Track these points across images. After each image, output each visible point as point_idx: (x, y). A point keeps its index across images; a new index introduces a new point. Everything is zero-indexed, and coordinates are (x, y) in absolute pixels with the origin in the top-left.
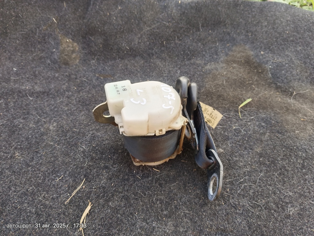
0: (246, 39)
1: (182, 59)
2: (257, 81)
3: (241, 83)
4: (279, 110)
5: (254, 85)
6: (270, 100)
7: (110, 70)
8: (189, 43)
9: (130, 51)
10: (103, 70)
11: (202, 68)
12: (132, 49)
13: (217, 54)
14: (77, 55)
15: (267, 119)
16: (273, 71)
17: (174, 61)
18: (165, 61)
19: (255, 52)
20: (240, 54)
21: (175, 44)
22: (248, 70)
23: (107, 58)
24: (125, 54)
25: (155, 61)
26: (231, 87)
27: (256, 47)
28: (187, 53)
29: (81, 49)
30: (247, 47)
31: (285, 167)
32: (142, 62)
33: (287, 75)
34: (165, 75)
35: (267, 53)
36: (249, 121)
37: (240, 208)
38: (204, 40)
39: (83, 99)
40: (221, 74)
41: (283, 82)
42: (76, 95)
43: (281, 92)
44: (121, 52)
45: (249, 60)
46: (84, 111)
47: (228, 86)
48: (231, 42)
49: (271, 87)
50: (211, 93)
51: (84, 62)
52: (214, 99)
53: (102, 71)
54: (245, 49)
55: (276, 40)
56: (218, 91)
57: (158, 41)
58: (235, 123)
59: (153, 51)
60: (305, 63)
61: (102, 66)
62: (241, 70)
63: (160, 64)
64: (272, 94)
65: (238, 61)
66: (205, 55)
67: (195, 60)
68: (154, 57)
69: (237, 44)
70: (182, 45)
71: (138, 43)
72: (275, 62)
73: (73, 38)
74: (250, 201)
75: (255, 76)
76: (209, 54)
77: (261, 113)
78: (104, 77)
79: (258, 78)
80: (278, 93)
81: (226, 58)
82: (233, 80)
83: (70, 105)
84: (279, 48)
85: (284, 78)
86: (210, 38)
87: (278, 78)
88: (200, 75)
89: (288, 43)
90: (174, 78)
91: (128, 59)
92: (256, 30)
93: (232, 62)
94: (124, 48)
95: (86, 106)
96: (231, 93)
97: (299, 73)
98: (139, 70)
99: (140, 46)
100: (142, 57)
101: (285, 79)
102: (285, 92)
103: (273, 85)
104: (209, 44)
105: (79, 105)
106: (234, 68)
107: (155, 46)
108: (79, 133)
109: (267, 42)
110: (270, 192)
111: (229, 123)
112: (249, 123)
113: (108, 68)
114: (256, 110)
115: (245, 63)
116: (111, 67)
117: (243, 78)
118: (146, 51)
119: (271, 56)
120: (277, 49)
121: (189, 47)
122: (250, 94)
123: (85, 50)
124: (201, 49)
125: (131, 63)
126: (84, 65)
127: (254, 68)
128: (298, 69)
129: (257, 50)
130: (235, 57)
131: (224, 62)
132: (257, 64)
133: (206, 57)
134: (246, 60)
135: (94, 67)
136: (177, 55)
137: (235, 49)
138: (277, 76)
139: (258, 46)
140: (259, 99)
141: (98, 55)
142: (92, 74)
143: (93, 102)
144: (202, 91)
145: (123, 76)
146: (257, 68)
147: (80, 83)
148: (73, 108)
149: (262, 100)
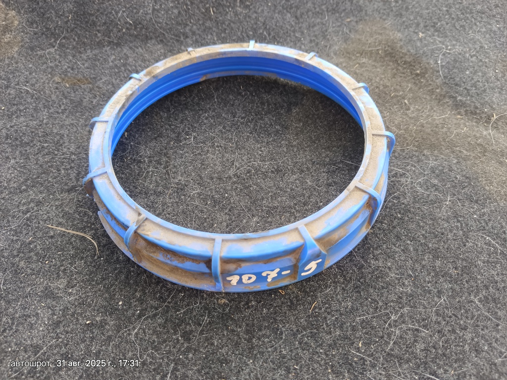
0: (385, 10)
2: (412, 91)
4: (467, 151)
5: (409, 100)
6: (445, 130)
7: (88, 68)
8: (266, 13)
9: (136, 28)
12: (140, 23)
13: (324, 37)
15: (442, 171)
16: (446, 70)
19: (406, 34)
20: (374, 38)
21: (236, 14)
22: (393, 69)
23: (84, 43)
24: (124, 33)
27: (406, 24)
30: (388, 23)
33: (475, 80)
35: (430, 37)
38: (297, 7)
39: (16, 131)
41: (468, 94)
42: (1, 123)
43: (466, 114)
44: (115, 30)
45: (392, 49)
48: (353, 16)
50: (315, 117)
53: (69, 70)
54: (385, 28)
55: (447, 11)
57: (199, 8)
59: (187, 29)
62: (378, 70)
64: (449, 118)
65: (371, 52)
66: (300, 40)
68: (189, 41)
70: (249, 17)
72: (449, 54)
75: (408, 83)
76: (308, 38)
78: (73, 84)
79: (414, 87)
80: (459, 117)
81: (344, 46)
84: (454, 26)
85: (469, 85)
86: (310, 4)
87: (457, 85)
89: (472, 17)
91: (131, 45)
93: (358, 55)
94: (122, 21)
95: (22, 146)
97: (500, 76)
99: (159, 17)
100: (162, 41)
101: (472, 87)
102: (476, 114)
103: (447, 100)
104: (308, 17)
106: (362, 65)
107: (190, 18)
109: (429, 13)
113: (84, 65)
114: (416, 151)
115: (386, 55)
116: (89, 62)
117: (383, 85)
118: (171, 28)
119: (440, 42)
120: (451, 28)
121: (265, 21)
122: (401, 117)
123: (35, 26)
124: (292, 26)
125: (137, 53)
126: (29, 59)
127: (405, 66)
128: (497, 67)
129: (410, 29)
130: (364, 44)
131: (340, 53)
132: (412, 58)
133: (302, 44)
134: (387, 50)
135: (51, 62)
136: (239, 37)
137: (362, 28)
138: (454, 81)
139: (412, 22)
140: (420, 128)
141: (63, 36)
142: (46, 77)
143: (38, 139)
144: (295, 112)
145: (116, 80)
146: (411, 66)
147: (15, 97)
149: (427, 130)
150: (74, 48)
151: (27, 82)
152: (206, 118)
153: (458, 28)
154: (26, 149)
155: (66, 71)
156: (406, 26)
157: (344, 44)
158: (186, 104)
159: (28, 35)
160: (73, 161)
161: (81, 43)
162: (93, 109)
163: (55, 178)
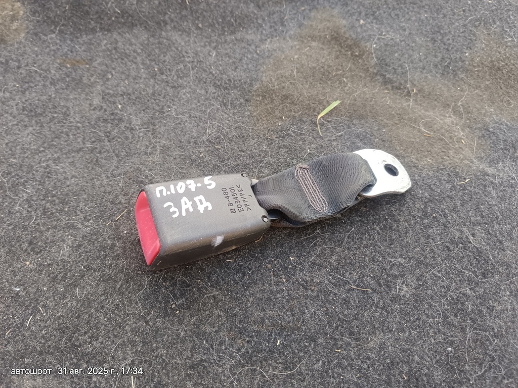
1: (220, 32)
2: (350, 70)
3: (323, 74)
4: (387, 119)
5: (347, 78)
6: (373, 103)
7: (84, 51)
8: (232, 3)
9: (123, 17)
10: (72, 52)
11: (256, 47)
12: (127, 12)
13: (283, 24)
14: (21, 25)
15: (365, 136)
16: (379, 53)
17: (205, 34)
18: (189, 34)
19: (350, 21)
20: (323, 24)
22: (337, 51)
23: (80, 29)
24: (113, 21)
25: (170, 34)
26: (307, 82)
27: (350, 12)
28: (229, 21)
29: (28, 14)
30: (336, 12)
31: (394, 216)
32: (146, 36)
33: (402, 61)
34: (187, 59)
35: (369, 23)
36: (334, 140)
37: (313, 288)
39: (30, 104)
40: (289, 58)
41: (395, 73)
42: (17, 98)
43: (392, 89)
44: (106, 18)
45: (338, 34)
46: (32, 126)
47: (301, 79)
48: (307, 4)
49: (374, 82)
50: (272, 92)
52: (277, 103)
53: (69, 52)
54: (333, 16)
56: (284, 88)
58: (310, 143)
59: (167, 17)
60: (434, 41)
61: (69, 45)
62: (325, 52)
63: (179, 40)
64: (377, 93)
65: (320, 36)
66: (261, 26)
67: (243, 34)
68: (169, 27)
69: (319, 7)
70: (219, 6)
71: (137, 3)
72: (383, 39)
74: (330, 275)
75: (348, 63)
76: (268, 24)
77: (355, 125)
78: (73, 65)
79: (353, 66)
80: (386, 91)
81: (299, 31)
82: (310, 68)
83: (6, 115)
84: (390, 15)
85: (397, 65)
87: (386, 65)
88: (252, 59)
89: (406, 7)
90: (205, 65)
91: (119, 31)
93: (309, 39)
94: (112, 11)
95: (37, 117)
96: (305, 91)
97: (423, 58)
98: (139, 51)
99: (142, 7)
100: (145, 27)
101: (399, 67)
102: (400, 89)
103: (378, 77)
104: (269, 6)
105: (24, 116)
106: (312, 48)
107: (169, 7)
108: (21, 167)
109: (370, 3)
110: (367, 259)
111: (301, 143)
112: (335, 143)
113: (80, 48)
114: (348, 121)
115: (332, 39)
116: (85, 46)
117: (328, 65)
118: (153, 16)
119: (377, 28)
120: (387, 17)
121: (232, 10)
122: (339, 93)
123: (37, 15)
124: (255, 14)
125: (125, 38)
126: (35, 43)
127: (346, 49)
128: (421, 51)
129: (353, 17)
130: (315, 30)
131: (295, 37)
132: (353, 42)
133: (264, 29)
134: (333, 35)
135: (53, 46)
136: (210, 24)
137: (314, 16)
138: (385, 61)
139: (355, 11)
141: (62, 23)
142: (50, 59)
143: (49, 110)
144: (255, 87)
145: (108, 62)
146: (352, 48)
147: (26, 76)
148: (11, 120)
149: (358, 104)
150: (71, 33)
151: (35, 63)
152: (184, 94)
153: (393, 16)
154: (40, 118)
155: (66, 54)
156: (350, 14)
157: (299, 29)
158: (167, 82)
159: (32, 23)
160: (79, 128)
161: (77, 29)
162: (91, 85)
163: (66, 141)
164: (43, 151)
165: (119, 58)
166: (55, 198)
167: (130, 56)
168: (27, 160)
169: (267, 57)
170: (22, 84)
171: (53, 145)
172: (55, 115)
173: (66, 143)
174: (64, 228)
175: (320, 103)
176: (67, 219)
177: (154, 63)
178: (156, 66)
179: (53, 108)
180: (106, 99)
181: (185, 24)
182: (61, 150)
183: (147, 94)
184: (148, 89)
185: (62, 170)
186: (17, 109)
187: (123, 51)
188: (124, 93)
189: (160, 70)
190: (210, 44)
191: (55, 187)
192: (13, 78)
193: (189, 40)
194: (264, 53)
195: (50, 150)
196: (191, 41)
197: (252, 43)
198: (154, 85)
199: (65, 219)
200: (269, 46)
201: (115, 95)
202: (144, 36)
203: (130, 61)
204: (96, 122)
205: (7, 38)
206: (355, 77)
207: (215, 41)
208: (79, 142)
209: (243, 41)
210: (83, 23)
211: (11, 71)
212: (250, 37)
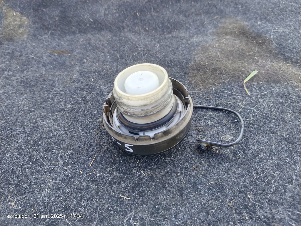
0: (236, 11)
1: (161, 33)
2: (258, 52)
3: (240, 54)
4: (296, 82)
5: (257, 57)
6: (281, 72)
7: (67, 45)
8: (168, 15)
10: (59, 46)
11: (187, 40)
12: (97, 21)
13: (203, 27)
14: (25, 30)
15: (284, 95)
16: (277, 40)
17: (151, 34)
18: (140, 34)
19: (250, 23)
20: (232, 25)
21: (152, 16)
22: (245, 41)
23: (65, 32)
24: (88, 27)
25: (127, 34)
26: (229, 59)
27: (249, 18)
28: (167, 26)
29: (31, 23)
30: (239, 18)
32: (110, 36)
33: (294, 45)
34: (140, 49)
35: (264, 24)
36: (260, 98)
38: (186, 11)
39: (27, 79)
40: (212, 46)
41: (292, 52)
42: (17, 75)
43: (292, 63)
44: (83, 25)
45: (244, 30)
46: (27, 94)
47: (224, 58)
48: (218, 15)
49: (278, 59)
50: (204, 67)
51: (34, 38)
52: (209, 74)
53: (57, 46)
54: (237, 20)
55: (272, 11)
56: (212, 64)
57: (130, 13)
59: (124, 24)
61: (57, 42)
62: (237, 41)
63: (133, 38)
64: (282, 66)
65: (231, 32)
66: (189, 28)
67: (177, 33)
68: (126, 30)
69: (226, 16)
70: (159, 17)
71: (104, 16)
72: (277, 32)
73: (21, 11)
75: (255, 48)
76: (193, 27)
77: (273, 87)
78: (59, 54)
79: (259, 50)
80: (288, 65)
81: (215, 30)
82: (229, 51)
83: (8, 86)
84: (277, 18)
85: (291, 48)
86: (193, 10)
87: (284, 48)
88: (185, 48)
89: (287, 13)
90: (152, 52)
91: (92, 33)
92: (246, 2)
93: (224, 34)
94: (87, 20)
95: (31, 87)
96: (229, 65)
98: (106, 45)
99: (108, 18)
100: (110, 31)
101: (293, 48)
102: (298, 63)
103: (280, 56)
104: (193, 16)
105: (21, 87)
106: (227, 40)
107: (125, 18)
109: (262, 12)
112: (261, 100)
113: (65, 43)
114: (266, 84)
115: (241, 34)
116: (68, 42)
117: (241, 49)
118: (115, 24)
119: (271, 26)
120: (275, 19)
121: (168, 19)
122: (254, 66)
123: (36, 24)
124: (184, 21)
125: (96, 37)
126: (33, 41)
127: (252, 39)
129: (252, 20)
130: (227, 29)
131: (213, 34)
132: (256, 35)
133: (191, 30)
134: (240, 31)
135: (46, 42)
136: (154, 28)
137: (224, 21)
138: (282, 45)
139: (252, 17)
140: (267, 71)
141: (53, 29)
142: (43, 50)
143: (40, 83)
144: (190, 65)
145: (84, 52)
146: (256, 39)
147: (26, 61)
148: (11, 90)
149: (271, 73)
150: (59, 35)
151: (32, 53)
153: (279, 19)
154: (33, 88)
155: (55, 47)
158: (126, 64)
159: (33, 29)
160: (62, 95)
161: (63, 33)
162: (72, 66)
163: (51, 104)
164: (33, 111)
165: (92, 49)
166: (40, 147)
167: (99, 48)
168: (20, 118)
169: (196, 46)
170: (22, 66)
171: (41, 107)
172: (45, 86)
173: (51, 105)
174: (46, 172)
175: (242, 73)
176: (49, 164)
177: (116, 52)
178: (118, 54)
179: (43, 81)
180: (83, 75)
181: (137, 28)
182: (47, 110)
183: (113, 71)
184: (113, 69)
185: (47, 125)
186: (17, 82)
187: (94, 45)
188: (96, 71)
189: (121, 56)
190: (154, 39)
191: (41, 138)
192: (16, 63)
193: (140, 38)
194: (193, 44)
195: (39, 110)
196: (142, 38)
197: (184, 38)
198: (117, 66)
199: (47, 164)
200: (196, 40)
201: (89, 72)
202: (109, 36)
203: (99, 51)
204: (75, 91)
205: (15, 38)
206: (263, 56)
207: (158, 38)
208: (62, 105)
209: (177, 38)
210: (67, 29)
211: (15, 58)
212: (182, 34)
